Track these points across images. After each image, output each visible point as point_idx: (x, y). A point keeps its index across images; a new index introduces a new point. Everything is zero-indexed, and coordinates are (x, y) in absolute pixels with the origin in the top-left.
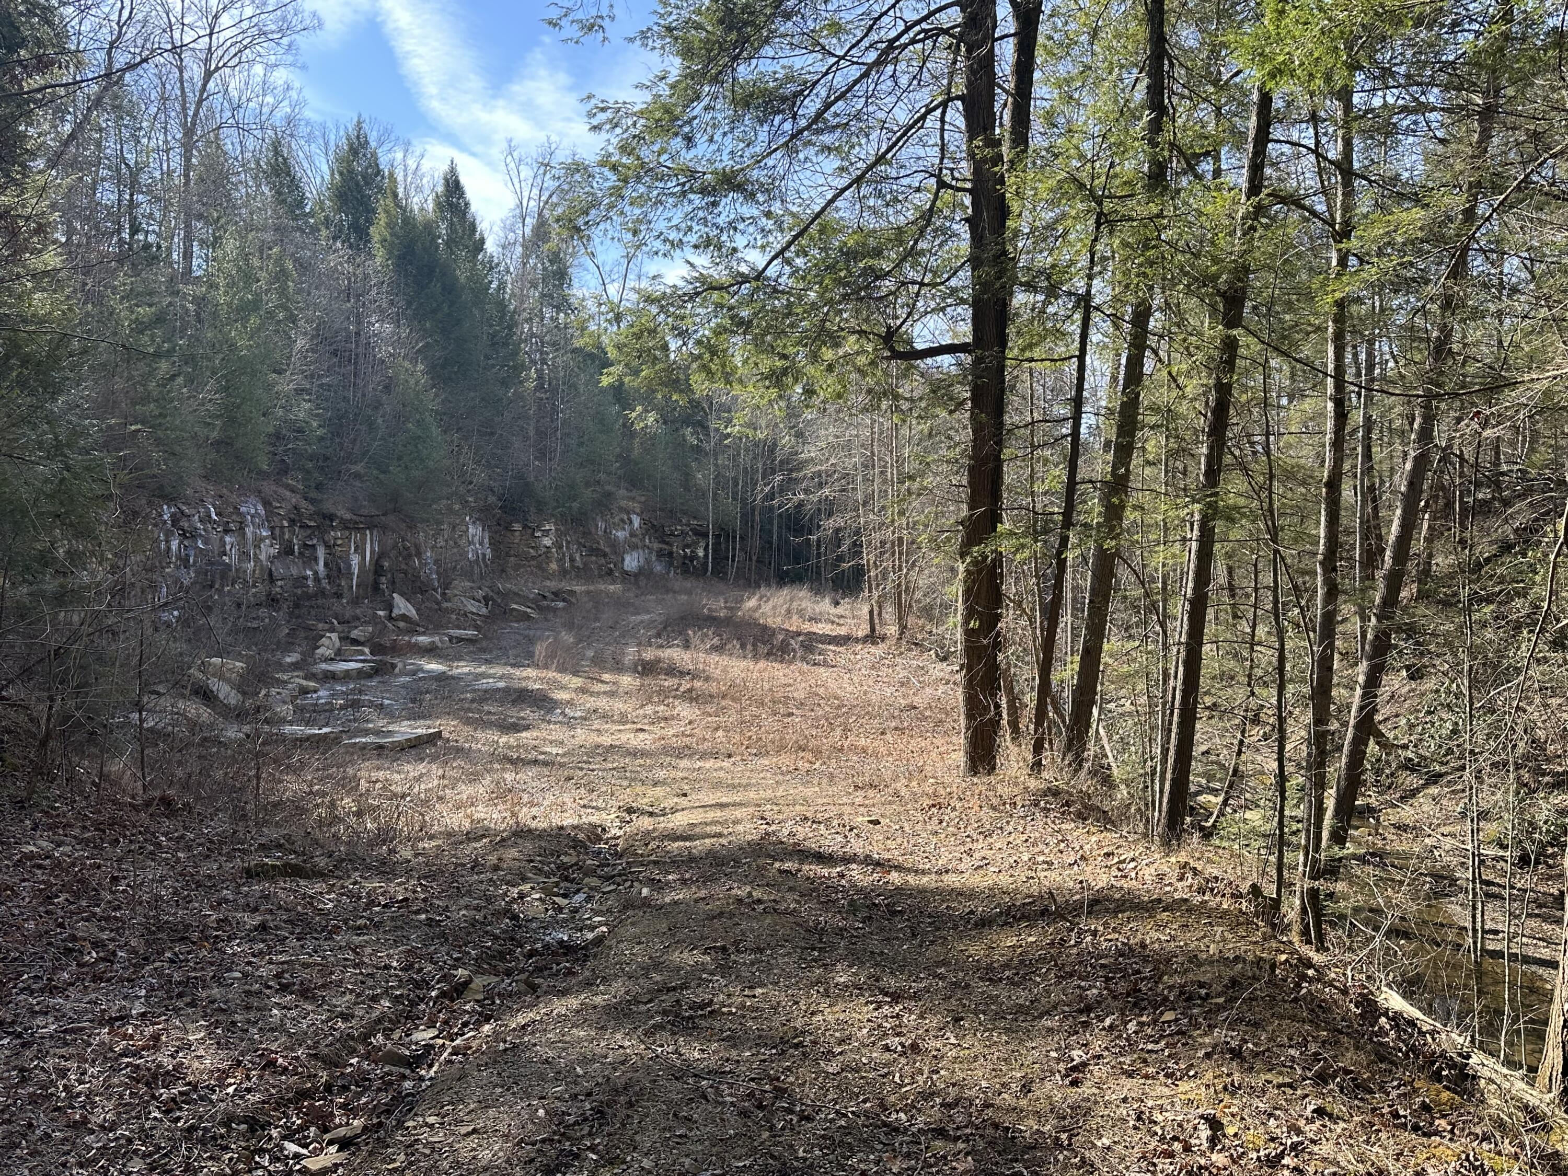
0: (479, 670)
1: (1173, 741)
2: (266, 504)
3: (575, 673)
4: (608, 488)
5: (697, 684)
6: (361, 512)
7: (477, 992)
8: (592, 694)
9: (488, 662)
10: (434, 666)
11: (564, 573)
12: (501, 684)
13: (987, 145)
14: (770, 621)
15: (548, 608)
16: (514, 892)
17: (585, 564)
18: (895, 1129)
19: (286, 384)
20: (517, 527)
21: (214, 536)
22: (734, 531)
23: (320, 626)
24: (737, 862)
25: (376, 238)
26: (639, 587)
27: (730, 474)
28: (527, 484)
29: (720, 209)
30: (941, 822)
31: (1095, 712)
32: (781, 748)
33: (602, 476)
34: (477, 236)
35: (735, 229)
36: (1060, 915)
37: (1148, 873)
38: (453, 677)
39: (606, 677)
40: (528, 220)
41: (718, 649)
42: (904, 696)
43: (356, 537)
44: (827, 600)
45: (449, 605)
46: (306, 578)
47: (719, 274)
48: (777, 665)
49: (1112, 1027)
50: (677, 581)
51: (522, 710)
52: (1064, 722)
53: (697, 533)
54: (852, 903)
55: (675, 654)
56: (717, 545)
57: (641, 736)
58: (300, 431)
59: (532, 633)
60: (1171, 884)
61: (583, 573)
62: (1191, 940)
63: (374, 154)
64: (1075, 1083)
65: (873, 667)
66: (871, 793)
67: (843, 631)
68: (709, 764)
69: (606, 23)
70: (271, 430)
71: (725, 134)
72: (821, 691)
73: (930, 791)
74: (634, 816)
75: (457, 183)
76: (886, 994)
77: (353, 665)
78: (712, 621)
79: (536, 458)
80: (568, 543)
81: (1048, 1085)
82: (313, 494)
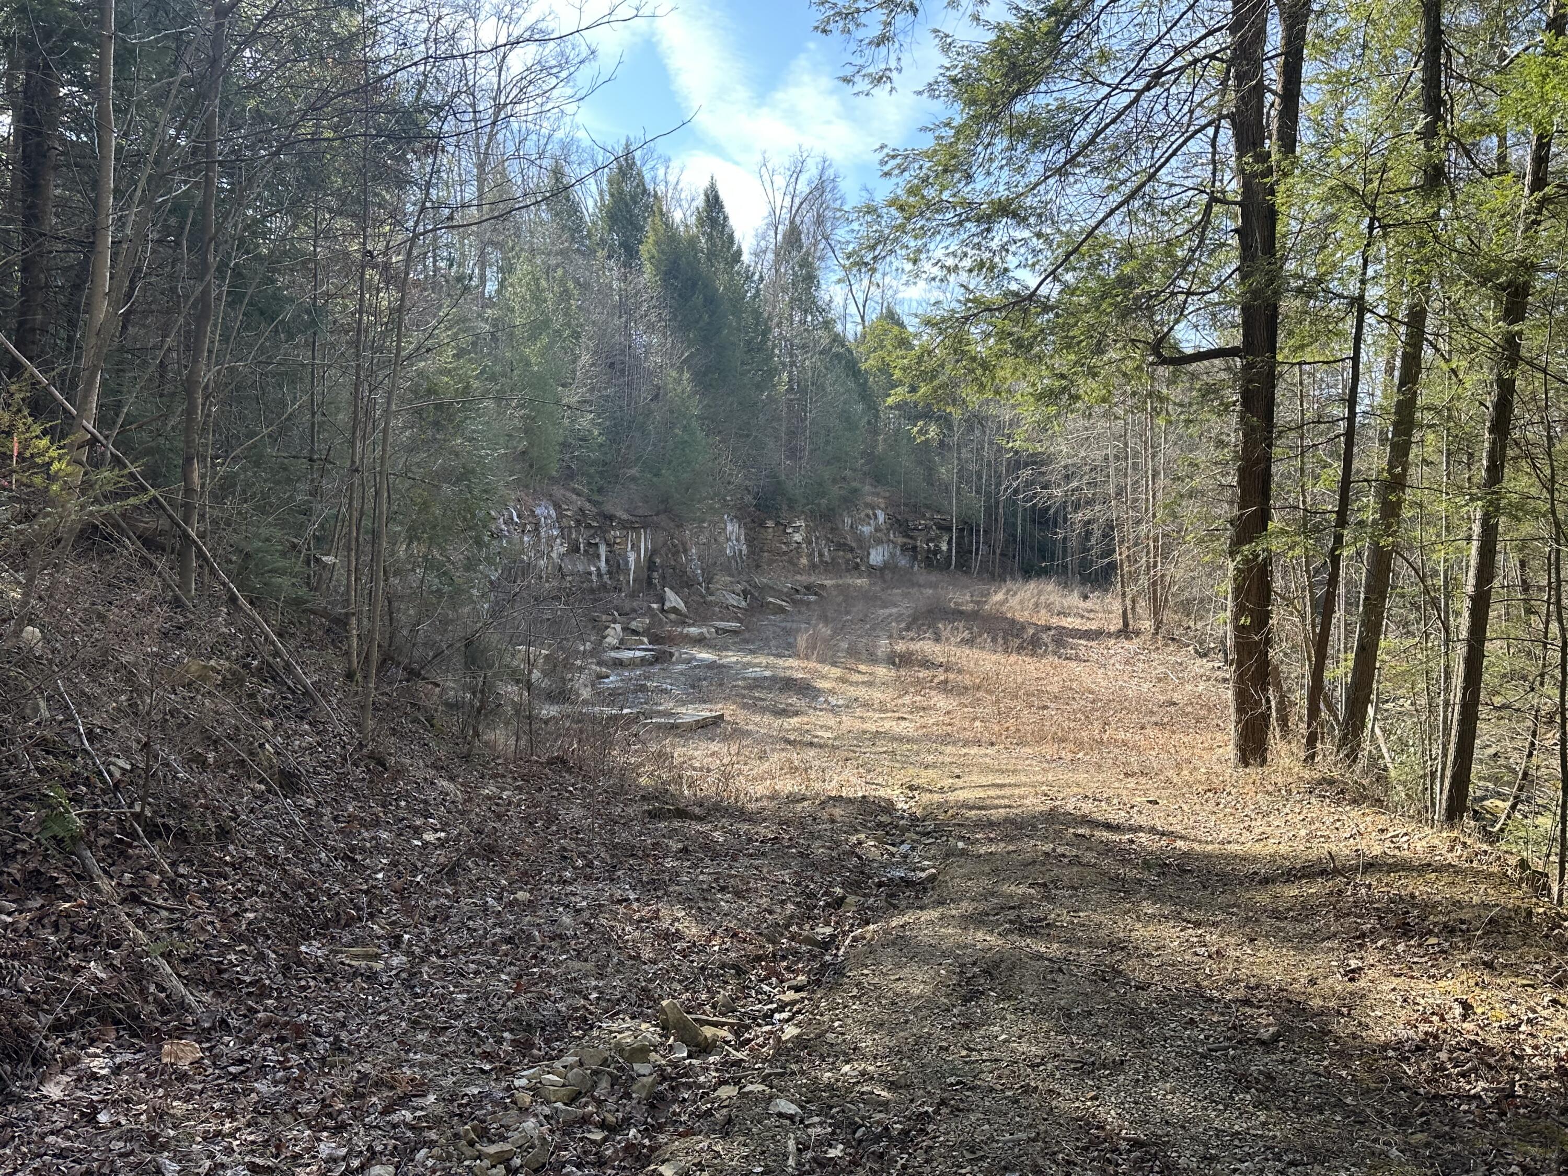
0: (745, 660)
1: (1454, 739)
2: (557, 507)
3: (834, 664)
4: (854, 484)
5: (952, 676)
6: (636, 513)
7: (851, 905)
8: (851, 684)
9: (752, 652)
10: (705, 655)
11: (813, 566)
12: (768, 673)
13: (1256, 161)
14: (1017, 616)
15: (801, 601)
16: (854, 839)
17: (833, 559)
18: (1211, 1000)
19: (571, 397)
20: (770, 524)
21: (516, 536)
22: (978, 525)
23: (604, 617)
24: (1034, 827)
25: (646, 256)
26: (885, 581)
27: (973, 467)
28: (779, 483)
29: (994, 234)
30: (1218, 804)
31: (1371, 711)
32: (1041, 739)
33: (848, 473)
34: (735, 248)
35: (1007, 251)
36: (1337, 872)
37: (1420, 846)
38: (723, 666)
39: (862, 668)
40: (780, 227)
41: (969, 642)
42: (1163, 692)
43: (632, 536)
44: (1076, 594)
45: (712, 598)
46: (590, 574)
47: (992, 294)
48: (1027, 659)
49: (1382, 947)
50: (921, 575)
51: (790, 697)
52: (1336, 719)
53: (940, 527)
54: (1145, 862)
55: (926, 647)
56: (960, 538)
57: (903, 724)
58: (584, 439)
59: (789, 625)
60: (1441, 855)
61: (830, 567)
62: (1458, 892)
63: (639, 174)
64: (1352, 980)
65: (1127, 663)
66: (1143, 780)
67: (1094, 626)
68: (974, 750)
69: (894, 75)
70: (561, 439)
71: (1002, 167)
72: (1075, 685)
73: (1204, 778)
74: (916, 793)
75: (717, 198)
76: (1189, 922)
77: (639, 654)
78: (958, 614)
79: (787, 457)
80: (817, 538)
81: (1330, 981)
82: (596, 497)
